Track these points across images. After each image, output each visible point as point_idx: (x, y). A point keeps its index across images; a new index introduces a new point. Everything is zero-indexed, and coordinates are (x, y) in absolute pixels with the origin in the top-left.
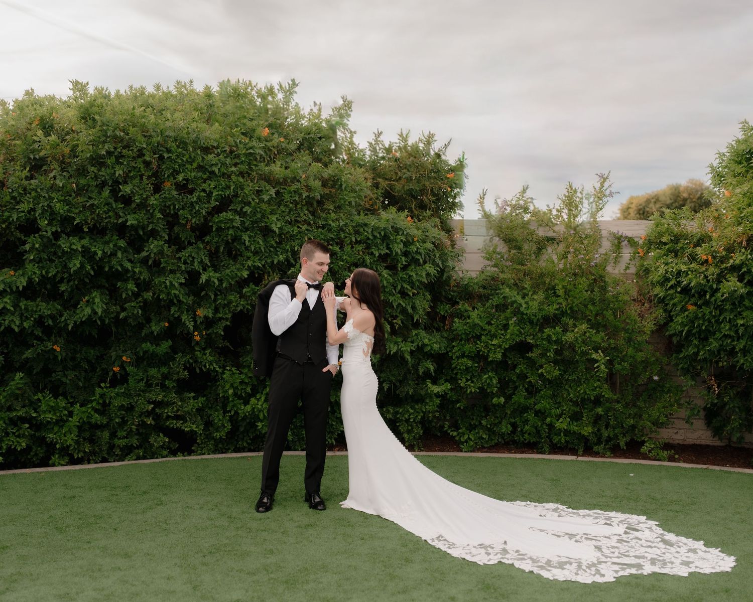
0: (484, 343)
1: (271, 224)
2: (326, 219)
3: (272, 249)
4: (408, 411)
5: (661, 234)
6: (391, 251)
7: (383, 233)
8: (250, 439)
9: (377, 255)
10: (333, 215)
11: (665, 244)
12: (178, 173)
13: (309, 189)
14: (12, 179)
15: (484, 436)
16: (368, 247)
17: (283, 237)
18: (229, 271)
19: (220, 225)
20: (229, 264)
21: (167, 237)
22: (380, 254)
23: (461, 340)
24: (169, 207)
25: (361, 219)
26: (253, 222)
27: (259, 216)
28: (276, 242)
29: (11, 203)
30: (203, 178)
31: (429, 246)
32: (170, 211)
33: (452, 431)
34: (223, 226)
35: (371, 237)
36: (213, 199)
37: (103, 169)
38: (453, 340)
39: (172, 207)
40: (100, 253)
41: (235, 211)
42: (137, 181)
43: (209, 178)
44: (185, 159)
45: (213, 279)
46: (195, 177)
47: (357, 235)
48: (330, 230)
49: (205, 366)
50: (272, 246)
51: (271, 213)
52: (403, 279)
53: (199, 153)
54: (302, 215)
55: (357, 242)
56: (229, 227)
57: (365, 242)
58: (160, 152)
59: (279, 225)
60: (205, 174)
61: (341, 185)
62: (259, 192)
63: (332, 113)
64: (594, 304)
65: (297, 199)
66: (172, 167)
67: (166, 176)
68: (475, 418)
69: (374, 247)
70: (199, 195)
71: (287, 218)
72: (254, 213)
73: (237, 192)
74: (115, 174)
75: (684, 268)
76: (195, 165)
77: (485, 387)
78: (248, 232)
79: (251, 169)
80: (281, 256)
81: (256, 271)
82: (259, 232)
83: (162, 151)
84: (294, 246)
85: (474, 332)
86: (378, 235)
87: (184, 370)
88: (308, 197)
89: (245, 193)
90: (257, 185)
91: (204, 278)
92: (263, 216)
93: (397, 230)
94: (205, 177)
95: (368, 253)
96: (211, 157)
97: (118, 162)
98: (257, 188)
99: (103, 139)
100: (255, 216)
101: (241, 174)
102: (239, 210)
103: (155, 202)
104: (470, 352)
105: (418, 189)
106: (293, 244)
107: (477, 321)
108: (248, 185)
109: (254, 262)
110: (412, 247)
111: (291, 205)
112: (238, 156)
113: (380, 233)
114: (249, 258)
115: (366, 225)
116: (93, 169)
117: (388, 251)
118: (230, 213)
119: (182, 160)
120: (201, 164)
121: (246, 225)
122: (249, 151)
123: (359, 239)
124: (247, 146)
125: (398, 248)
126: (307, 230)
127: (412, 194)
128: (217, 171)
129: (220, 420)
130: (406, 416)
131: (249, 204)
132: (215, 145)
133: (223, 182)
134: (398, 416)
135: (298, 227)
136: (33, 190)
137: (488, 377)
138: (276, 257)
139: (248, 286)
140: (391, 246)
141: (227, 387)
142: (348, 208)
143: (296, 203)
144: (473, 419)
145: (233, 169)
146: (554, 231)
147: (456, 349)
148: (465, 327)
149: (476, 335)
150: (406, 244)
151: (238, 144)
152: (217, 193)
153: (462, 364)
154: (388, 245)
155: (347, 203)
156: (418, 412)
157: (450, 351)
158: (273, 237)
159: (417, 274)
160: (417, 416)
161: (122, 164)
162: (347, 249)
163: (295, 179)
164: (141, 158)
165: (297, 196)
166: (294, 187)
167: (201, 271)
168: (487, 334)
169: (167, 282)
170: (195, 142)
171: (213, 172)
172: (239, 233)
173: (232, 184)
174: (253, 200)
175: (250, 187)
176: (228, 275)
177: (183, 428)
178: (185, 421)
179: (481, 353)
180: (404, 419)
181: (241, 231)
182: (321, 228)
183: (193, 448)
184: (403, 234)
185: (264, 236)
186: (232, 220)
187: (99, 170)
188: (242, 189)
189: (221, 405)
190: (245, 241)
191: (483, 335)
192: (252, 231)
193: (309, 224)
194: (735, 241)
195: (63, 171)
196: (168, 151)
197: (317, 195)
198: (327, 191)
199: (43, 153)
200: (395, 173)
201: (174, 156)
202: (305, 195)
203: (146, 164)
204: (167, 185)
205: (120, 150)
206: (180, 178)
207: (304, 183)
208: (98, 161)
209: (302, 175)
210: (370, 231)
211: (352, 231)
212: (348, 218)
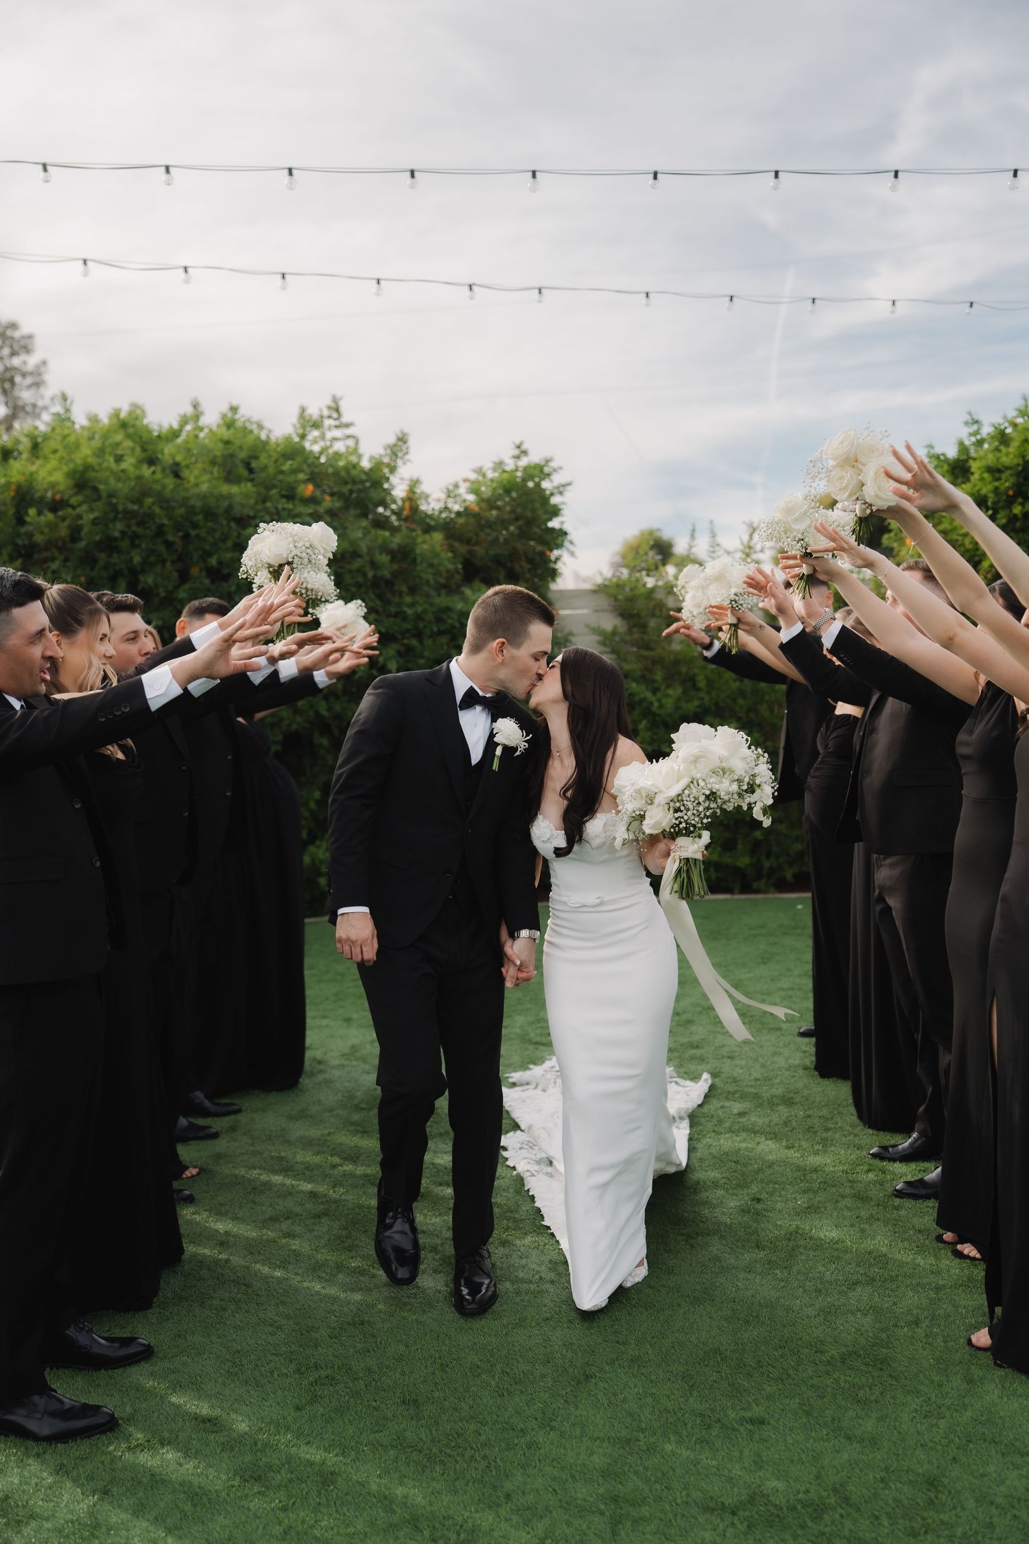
2: (399, 605)
10: (408, 599)
12: (206, 554)
13: (373, 564)
16: (454, 638)
25: (442, 601)
37: (115, 555)
42: (158, 568)
44: (217, 536)
46: (231, 559)
48: (405, 618)
53: (234, 526)
55: (440, 633)
57: (448, 632)
58: (185, 528)
61: (416, 558)
63: (384, 453)
64: (744, 697)
66: (202, 547)
67: (195, 559)
74: (131, 560)
76: (229, 544)
83: (186, 526)
88: (375, 576)
97: (134, 546)
115: (449, 609)
116: (103, 556)
119: (214, 537)
120: (237, 541)
123: (442, 629)
127: (498, 560)
132: (252, 513)
142: (425, 587)
155: (424, 582)
161: (138, 546)
162: (428, 642)
163: (356, 555)
164: (160, 537)
166: (356, 564)
187: (109, 556)
195: (66, 560)
196: (195, 526)
197: (386, 573)
198: (395, 567)
199: (39, 538)
200: (477, 534)
201: (203, 533)
202: (370, 574)
203: (169, 545)
204: (195, 571)
205: (134, 528)
206: (213, 561)
207: (367, 558)
208: (109, 545)
209: (363, 547)
210: (456, 617)
211: (432, 619)
212: (426, 602)
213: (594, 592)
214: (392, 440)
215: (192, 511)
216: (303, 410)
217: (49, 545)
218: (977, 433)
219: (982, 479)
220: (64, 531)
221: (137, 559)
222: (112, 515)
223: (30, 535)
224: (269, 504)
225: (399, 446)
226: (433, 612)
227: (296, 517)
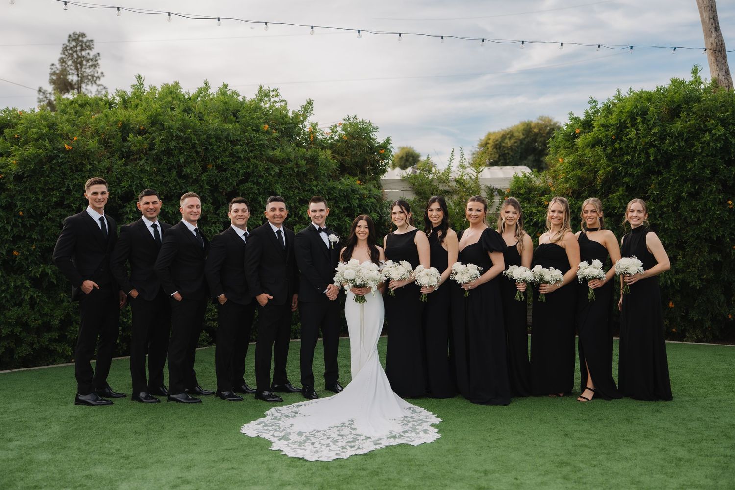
1: (276, 190)
2: (309, 186)
5: (520, 188)
6: (351, 205)
7: (345, 194)
9: (342, 208)
10: (315, 183)
11: (522, 194)
12: (217, 158)
13: (298, 165)
14: (115, 166)
16: (336, 202)
19: (243, 191)
21: (211, 201)
22: (344, 207)
24: (212, 181)
25: (330, 184)
26: (265, 189)
27: (268, 184)
29: (116, 182)
30: (232, 161)
31: (373, 200)
32: (213, 184)
34: (246, 192)
35: (338, 196)
36: (240, 175)
37: (171, 158)
39: (214, 181)
40: (171, 212)
42: (192, 165)
43: (236, 161)
44: (221, 149)
46: (228, 161)
51: (275, 183)
53: (230, 145)
54: (294, 183)
56: (250, 192)
57: (334, 199)
58: (206, 145)
59: (281, 191)
60: (233, 158)
61: (318, 163)
62: (267, 169)
63: (301, 110)
66: (214, 155)
67: (210, 160)
70: (231, 173)
71: (285, 185)
72: (265, 183)
73: (254, 170)
74: (179, 160)
75: (534, 210)
76: (227, 153)
79: (261, 154)
83: (207, 144)
84: (291, 204)
86: (343, 195)
88: (298, 171)
89: (259, 170)
90: (266, 164)
92: (271, 185)
93: (353, 191)
94: (234, 160)
95: (336, 207)
96: (238, 147)
97: (181, 153)
98: (266, 167)
99: (171, 138)
100: (266, 185)
102: (255, 181)
103: (205, 178)
106: (290, 202)
108: (261, 165)
110: (363, 201)
111: (287, 177)
112: (253, 146)
113: (344, 193)
115: (334, 188)
116: (165, 158)
117: (349, 205)
118: (250, 184)
119: (220, 150)
120: (231, 152)
121: (261, 190)
123: (331, 198)
124: (258, 139)
125: (355, 203)
126: (298, 193)
127: (356, 164)
128: (242, 156)
131: (262, 177)
132: (239, 139)
133: (246, 164)
135: (292, 191)
136: (128, 172)
140: (351, 202)
142: (323, 177)
143: (290, 175)
145: (251, 154)
146: (449, 186)
150: (360, 200)
152: (242, 171)
154: (348, 201)
155: (322, 174)
161: (183, 153)
163: (289, 160)
164: (193, 149)
165: (291, 171)
166: (289, 165)
169: (212, 230)
170: (227, 137)
171: (240, 157)
173: (251, 164)
174: (264, 174)
175: (262, 166)
184: (357, 193)
186: (252, 188)
187: (168, 158)
188: (257, 167)
190: (260, 202)
192: (263, 195)
193: (299, 189)
194: (565, 193)
195: (147, 159)
196: (211, 144)
197: (304, 170)
198: (308, 166)
199: (134, 149)
200: (347, 151)
201: (215, 147)
202: (296, 170)
203: (197, 153)
204: (210, 166)
205: (181, 145)
206: (220, 162)
207: (295, 162)
208: (168, 152)
209: (292, 156)
210: (337, 192)
211: (326, 192)
212: (323, 184)
213: (402, 181)
214: (305, 103)
215: (209, 137)
216: (261, 87)
217: (139, 152)
218: (595, 107)
219: (599, 130)
220: (146, 145)
221: (182, 160)
222: (170, 138)
223: (129, 147)
224: (247, 134)
225: (308, 107)
226: (326, 189)
227: (260, 141)
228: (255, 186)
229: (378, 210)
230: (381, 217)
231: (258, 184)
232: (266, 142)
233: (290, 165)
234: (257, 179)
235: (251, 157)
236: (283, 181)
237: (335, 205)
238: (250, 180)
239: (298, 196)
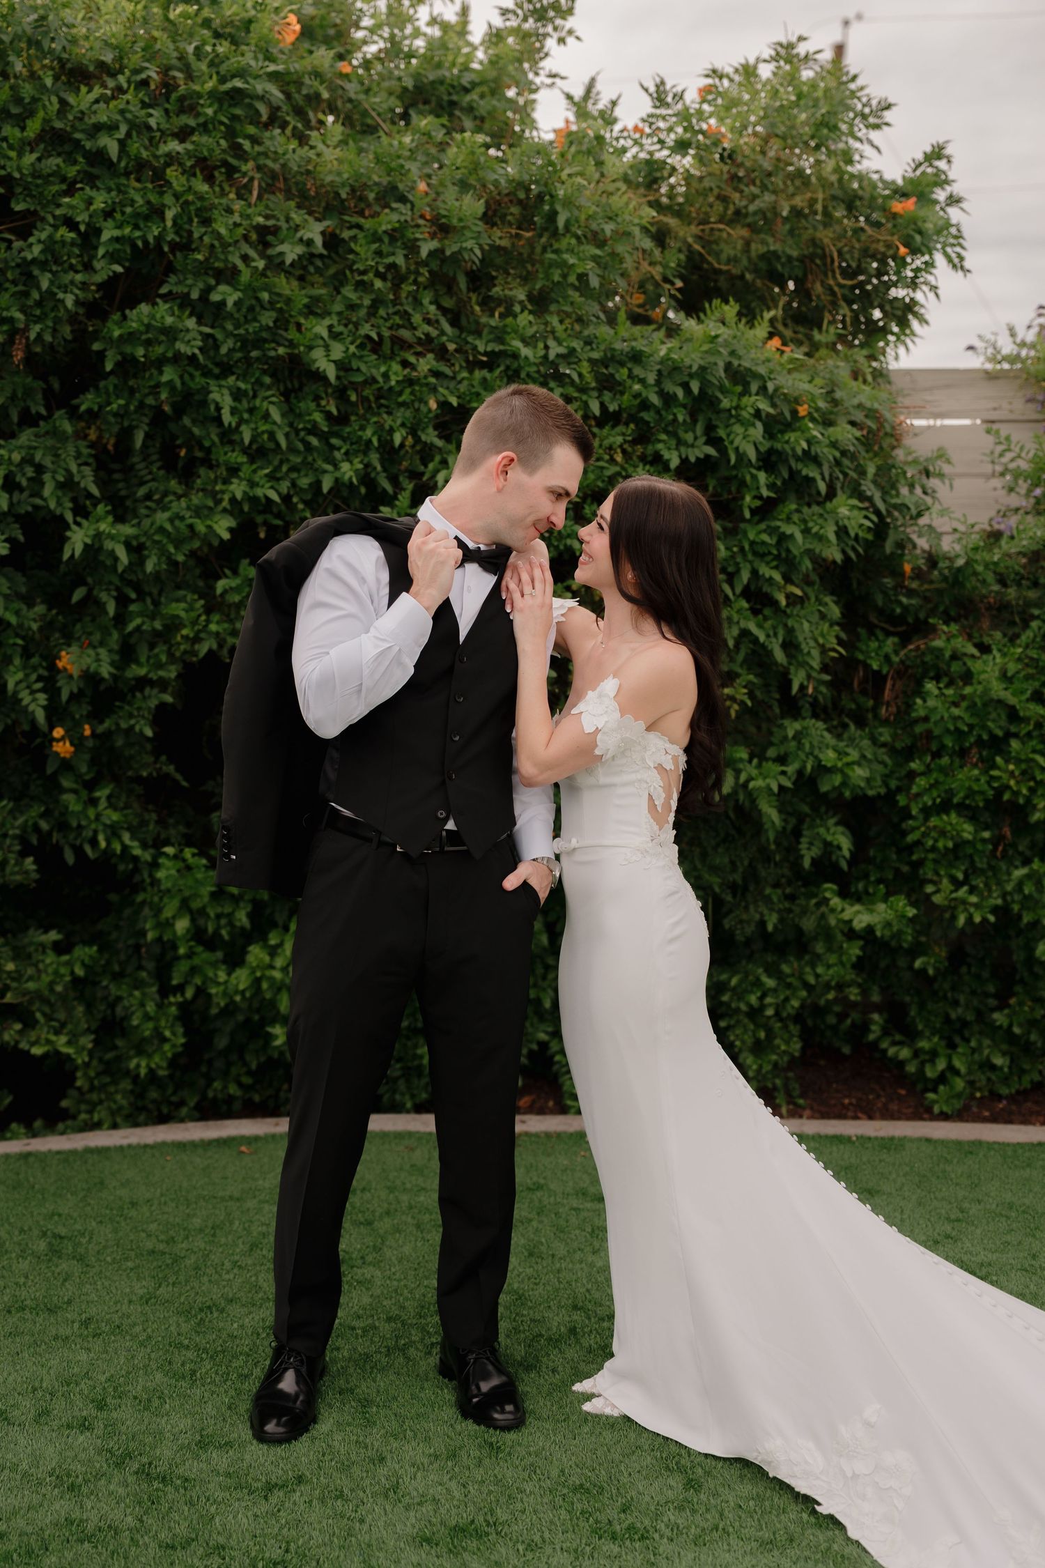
0: (1018, 761)
1: (310, 348)
2: (500, 336)
3: (314, 441)
4: (758, 983)
6: (723, 451)
7: (695, 387)
8: (250, 1073)
9: (674, 463)
10: (524, 319)
13: (442, 228)
15: (998, 1061)
17: (353, 398)
18: (167, 515)
19: (128, 349)
20: (165, 494)
22: (684, 461)
23: (937, 755)
25: (622, 336)
26: (246, 344)
27: (267, 318)
28: (328, 415)
30: (64, 179)
31: (845, 433)
33: (894, 1043)
34: (140, 352)
35: (655, 399)
36: (101, 252)
38: (909, 753)
41: (184, 302)
43: (89, 179)
45: (109, 545)
46: (36, 174)
47: (607, 396)
49: (94, 842)
50: (314, 430)
51: (310, 311)
52: (761, 550)
54: (417, 319)
55: (608, 418)
56: (163, 356)
57: (633, 418)
59: (338, 351)
61: (553, 216)
62: (264, 237)
65: (400, 260)
68: (962, 999)
69: (663, 437)
70: (50, 237)
71: (366, 329)
72: (250, 309)
73: (190, 233)
77: (1016, 907)
78: (231, 380)
79: (237, 149)
80: (345, 466)
81: (259, 519)
82: (267, 380)
85: (984, 727)
86: (680, 393)
87: (23, 854)
88: (438, 255)
89: (219, 236)
90: (261, 208)
91: (78, 540)
92: (283, 321)
93: (740, 377)
95: (643, 459)
96: (91, 98)
98: (261, 220)
100: (255, 320)
101: (205, 167)
102: (195, 295)
104: (971, 793)
105: (795, 254)
106: (388, 421)
107: (998, 690)
108: (229, 211)
109: (252, 484)
110: (792, 436)
111: (378, 284)
112: (188, 105)
113: (686, 386)
114: (234, 471)
115: (637, 357)
117: (711, 451)
118: (163, 307)
120: (58, 125)
121: (224, 350)
122: (229, 85)
123: (612, 407)
124: (223, 69)
125: (747, 440)
126: (436, 374)
128: (113, 149)
129: (147, 1017)
130: (753, 999)
131: (228, 275)
132: (108, 57)
133: (138, 194)
134: (725, 998)
135: (405, 364)
137: (1028, 876)
138: (329, 467)
139: (235, 573)
140: (722, 433)
141: (168, 913)
142: (575, 296)
143: (395, 276)
144: (956, 1003)
145: (174, 146)
147: (922, 782)
148: (956, 711)
149: (993, 737)
150: (774, 426)
151: (191, 58)
152: (117, 233)
153: (943, 833)
154: (710, 429)
155: (572, 279)
156: (789, 986)
157: (899, 789)
158: (317, 398)
159: (806, 531)
160: (787, 999)
163: (392, 194)
165: (401, 252)
166: (388, 219)
167: (69, 517)
168: (1029, 735)
171: (99, 157)
172: (200, 380)
173: (168, 199)
174: (245, 258)
175: (234, 216)
176: (161, 530)
177: (23, 1045)
178: (29, 1023)
179: (1006, 797)
180: (743, 1007)
181: (207, 373)
182: (482, 365)
183: (64, 1103)
184: (763, 390)
185: (286, 395)
186: (171, 334)
188: (206, 222)
189: (150, 965)
190: (218, 409)
191: (1016, 735)
192: (243, 377)
193: (442, 354)
200: (725, 200)
202: (428, 248)
207: (424, 205)
210: (651, 379)
211: (589, 377)
212: (577, 336)
213: (990, 376)
226: (590, 360)
227: (233, 76)
228: (191, 323)
229: (869, 488)
230: (881, 529)
231: (208, 311)
232: (260, 87)
233: (395, 217)
234: (208, 290)
235: (171, 159)
236: (352, 307)
237: (639, 449)
238: (164, 290)
239: (434, 390)
